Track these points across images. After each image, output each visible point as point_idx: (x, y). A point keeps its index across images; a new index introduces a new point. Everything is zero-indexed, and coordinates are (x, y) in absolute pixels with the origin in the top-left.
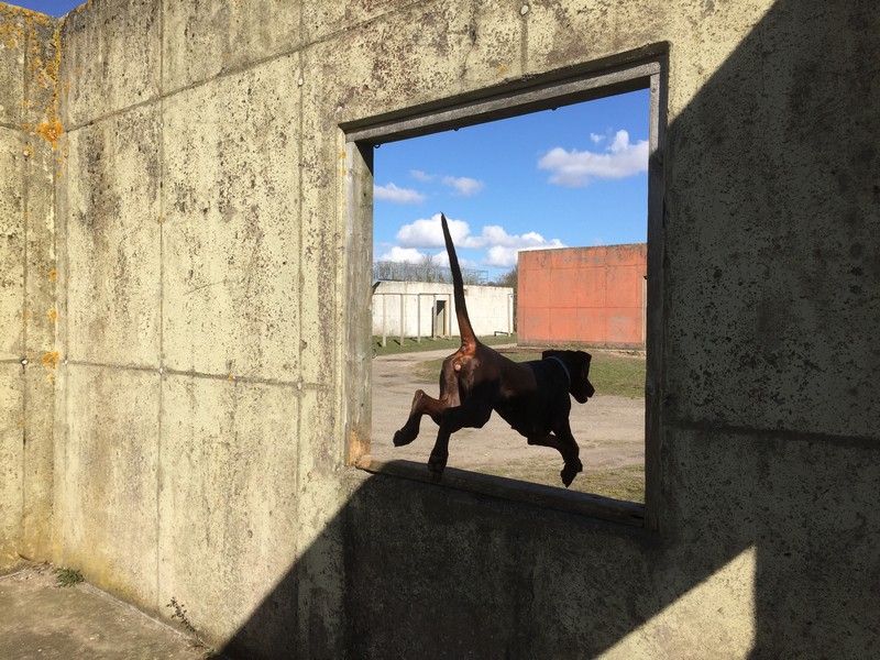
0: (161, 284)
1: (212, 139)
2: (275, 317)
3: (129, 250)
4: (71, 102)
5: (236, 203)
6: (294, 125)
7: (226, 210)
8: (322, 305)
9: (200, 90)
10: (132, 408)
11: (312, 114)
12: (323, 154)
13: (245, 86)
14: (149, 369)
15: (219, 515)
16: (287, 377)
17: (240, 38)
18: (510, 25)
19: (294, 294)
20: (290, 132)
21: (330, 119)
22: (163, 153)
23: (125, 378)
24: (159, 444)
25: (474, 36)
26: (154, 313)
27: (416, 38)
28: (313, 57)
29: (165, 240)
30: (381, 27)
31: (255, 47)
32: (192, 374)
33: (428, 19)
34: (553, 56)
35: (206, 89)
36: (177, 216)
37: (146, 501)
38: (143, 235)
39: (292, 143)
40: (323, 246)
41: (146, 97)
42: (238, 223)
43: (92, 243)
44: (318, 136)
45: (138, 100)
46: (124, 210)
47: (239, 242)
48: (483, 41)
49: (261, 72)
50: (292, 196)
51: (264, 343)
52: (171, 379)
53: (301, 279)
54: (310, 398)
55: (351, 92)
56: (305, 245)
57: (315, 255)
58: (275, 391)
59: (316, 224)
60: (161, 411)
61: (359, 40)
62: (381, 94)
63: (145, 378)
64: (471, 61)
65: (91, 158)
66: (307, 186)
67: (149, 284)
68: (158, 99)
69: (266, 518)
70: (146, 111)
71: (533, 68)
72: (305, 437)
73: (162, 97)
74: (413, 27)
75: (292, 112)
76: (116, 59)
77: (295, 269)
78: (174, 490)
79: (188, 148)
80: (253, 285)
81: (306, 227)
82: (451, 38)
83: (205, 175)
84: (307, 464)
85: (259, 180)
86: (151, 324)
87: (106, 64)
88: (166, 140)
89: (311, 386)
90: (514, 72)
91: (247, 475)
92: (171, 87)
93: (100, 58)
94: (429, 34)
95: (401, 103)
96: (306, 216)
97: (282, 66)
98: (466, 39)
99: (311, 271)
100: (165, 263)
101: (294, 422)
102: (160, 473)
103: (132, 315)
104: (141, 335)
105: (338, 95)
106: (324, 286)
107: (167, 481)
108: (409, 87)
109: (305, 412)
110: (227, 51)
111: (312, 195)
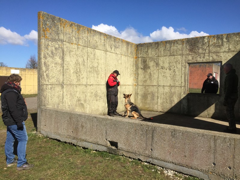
0: (158, 76)
1: (168, 62)
2: (177, 80)
3: (152, 73)
4: (139, 55)
5: (172, 69)
6: (181, 62)
7: (170, 69)
8: (184, 79)
9: (166, 57)
10: (152, 90)
11: (184, 61)
12: (185, 65)
13: (173, 57)
14: (155, 86)
15: (169, 100)
16: (179, 86)
17: (173, 53)
18: (208, 57)
19: (181, 78)
20: (180, 63)
21: (186, 62)
22: (159, 63)
23: (151, 87)
24: (158, 94)
25: (204, 58)
26: (157, 80)
27: (197, 57)
28: (184, 56)
29: (159, 72)
30: (193, 55)
31: (175, 54)
32: (164, 86)
33: (199, 55)
34: (212, 60)
35: (167, 57)
36: (161, 69)
37: (155, 100)
38: (155, 71)
39: (181, 64)
40: (185, 73)
41: (156, 56)
42: (172, 71)
43: (144, 72)
44: (184, 64)
45: (154, 56)
46: (151, 68)
47: (172, 73)
48: (205, 58)
49: (176, 57)
50: (180, 69)
51: (176, 83)
52: (160, 87)
53: (182, 76)
54: (183, 88)
55: (189, 60)
56: (182, 73)
57: (184, 74)
58: (178, 87)
59: (184, 71)
60: (158, 90)
61: (190, 56)
62: (193, 61)
63: (155, 87)
64: (204, 59)
65: (144, 62)
66: (183, 68)
67: (156, 76)
68: (158, 57)
69: (176, 99)
70: (156, 58)
71: (210, 61)
72: (182, 91)
73: (159, 56)
74: (197, 56)
75: (180, 61)
76: (150, 51)
77: (181, 76)
78: (161, 98)
79: (164, 62)
80: (174, 77)
81: (182, 72)
82: (201, 57)
83: (166, 65)
84: (182, 94)
85: (175, 67)
86: (156, 81)
87: (147, 51)
88: (160, 61)
89: (183, 86)
90: (208, 61)
91: (173, 95)
92: (161, 56)
93: (146, 50)
94: (199, 57)
95: (195, 62)
96: (182, 70)
97: (179, 56)
98: (203, 58)
99: (183, 76)
100: (159, 74)
101: (180, 90)
102: (158, 97)
103: (152, 80)
104: (154, 82)
105: (187, 60)
106: (185, 77)
107: (159, 98)
108: (196, 61)
109: (182, 89)
110: (170, 53)
111: (183, 69)
